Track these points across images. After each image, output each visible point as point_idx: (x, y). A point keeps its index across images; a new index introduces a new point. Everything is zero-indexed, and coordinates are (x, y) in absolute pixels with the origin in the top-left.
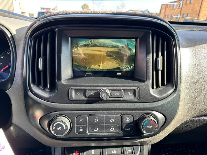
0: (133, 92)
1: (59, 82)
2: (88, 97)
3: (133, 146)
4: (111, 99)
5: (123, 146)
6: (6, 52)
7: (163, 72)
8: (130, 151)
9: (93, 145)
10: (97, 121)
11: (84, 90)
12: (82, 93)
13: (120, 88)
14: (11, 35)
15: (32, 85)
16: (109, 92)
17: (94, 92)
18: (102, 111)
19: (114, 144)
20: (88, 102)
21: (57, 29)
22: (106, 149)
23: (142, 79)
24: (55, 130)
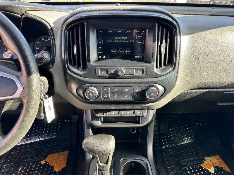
0: (142, 70)
1: (89, 64)
2: (110, 74)
3: (142, 109)
4: (125, 75)
5: (134, 109)
6: (40, 38)
7: (165, 55)
8: (140, 112)
9: (113, 108)
10: (116, 90)
11: (107, 69)
12: (106, 71)
13: (133, 68)
14: (50, 27)
15: (69, 66)
16: (124, 71)
17: (114, 71)
18: (119, 84)
19: (128, 107)
20: (110, 78)
21: (86, 23)
22: (122, 111)
23: (149, 61)
24: (89, 96)
